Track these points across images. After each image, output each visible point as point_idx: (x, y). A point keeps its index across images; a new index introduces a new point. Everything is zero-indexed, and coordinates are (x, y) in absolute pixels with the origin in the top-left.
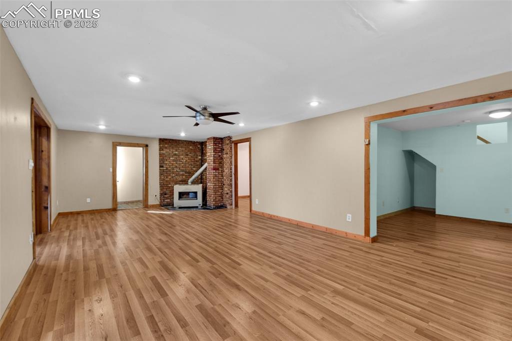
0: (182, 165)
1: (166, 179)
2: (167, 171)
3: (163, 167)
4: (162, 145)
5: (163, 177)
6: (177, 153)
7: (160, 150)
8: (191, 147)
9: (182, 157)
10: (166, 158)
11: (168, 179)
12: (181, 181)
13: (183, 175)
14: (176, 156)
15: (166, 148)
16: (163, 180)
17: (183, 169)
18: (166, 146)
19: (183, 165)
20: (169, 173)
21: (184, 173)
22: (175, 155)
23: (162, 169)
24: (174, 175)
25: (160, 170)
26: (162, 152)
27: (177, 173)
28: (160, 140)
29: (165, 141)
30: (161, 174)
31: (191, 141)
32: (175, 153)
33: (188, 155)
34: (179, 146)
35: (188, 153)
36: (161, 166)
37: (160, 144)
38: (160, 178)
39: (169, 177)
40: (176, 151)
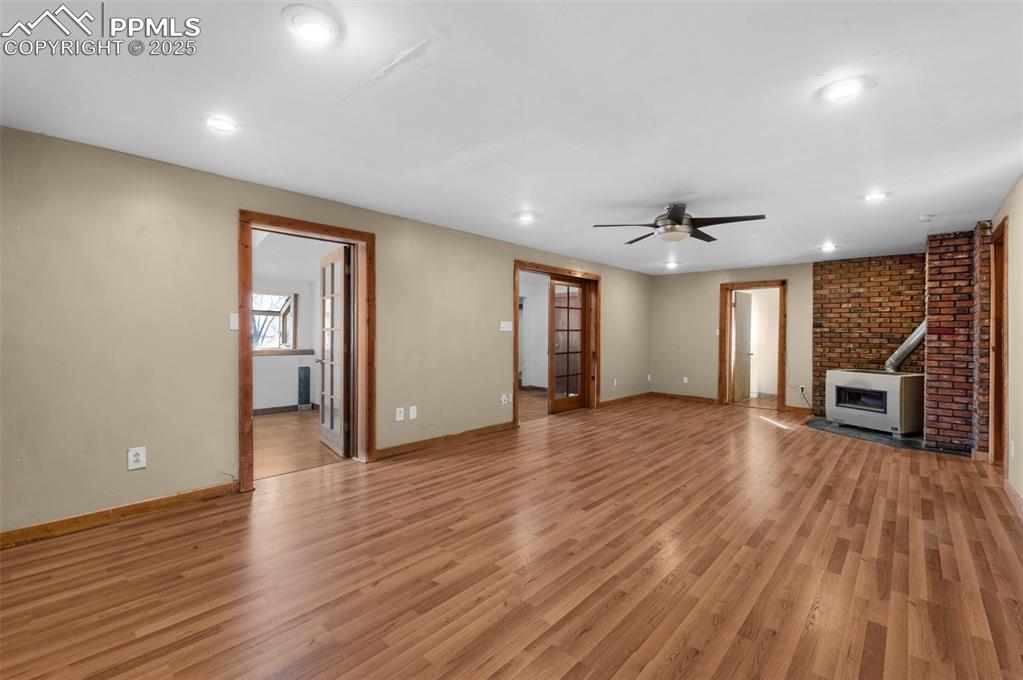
0: (878, 320)
1: (830, 355)
2: (832, 335)
3: (821, 326)
4: (819, 278)
5: (821, 350)
6: (861, 290)
7: (814, 289)
8: (911, 272)
9: (879, 300)
10: (831, 306)
11: (835, 355)
12: (870, 362)
13: (880, 346)
14: (857, 300)
15: (830, 282)
16: (822, 355)
17: (881, 330)
18: (831, 277)
19: (881, 320)
20: (836, 340)
21: (885, 341)
22: (859, 295)
23: (818, 330)
24: (851, 346)
25: (815, 333)
26: (818, 292)
27: (861, 340)
28: (816, 265)
29: (830, 267)
30: (815, 343)
31: (912, 255)
32: (856, 290)
33: (899, 294)
34: (867, 274)
35: (901, 288)
36: (815, 325)
37: (815, 275)
38: (814, 352)
39: (838, 350)
40: (860, 286)
